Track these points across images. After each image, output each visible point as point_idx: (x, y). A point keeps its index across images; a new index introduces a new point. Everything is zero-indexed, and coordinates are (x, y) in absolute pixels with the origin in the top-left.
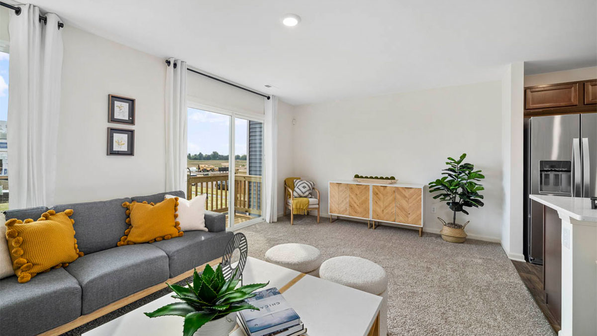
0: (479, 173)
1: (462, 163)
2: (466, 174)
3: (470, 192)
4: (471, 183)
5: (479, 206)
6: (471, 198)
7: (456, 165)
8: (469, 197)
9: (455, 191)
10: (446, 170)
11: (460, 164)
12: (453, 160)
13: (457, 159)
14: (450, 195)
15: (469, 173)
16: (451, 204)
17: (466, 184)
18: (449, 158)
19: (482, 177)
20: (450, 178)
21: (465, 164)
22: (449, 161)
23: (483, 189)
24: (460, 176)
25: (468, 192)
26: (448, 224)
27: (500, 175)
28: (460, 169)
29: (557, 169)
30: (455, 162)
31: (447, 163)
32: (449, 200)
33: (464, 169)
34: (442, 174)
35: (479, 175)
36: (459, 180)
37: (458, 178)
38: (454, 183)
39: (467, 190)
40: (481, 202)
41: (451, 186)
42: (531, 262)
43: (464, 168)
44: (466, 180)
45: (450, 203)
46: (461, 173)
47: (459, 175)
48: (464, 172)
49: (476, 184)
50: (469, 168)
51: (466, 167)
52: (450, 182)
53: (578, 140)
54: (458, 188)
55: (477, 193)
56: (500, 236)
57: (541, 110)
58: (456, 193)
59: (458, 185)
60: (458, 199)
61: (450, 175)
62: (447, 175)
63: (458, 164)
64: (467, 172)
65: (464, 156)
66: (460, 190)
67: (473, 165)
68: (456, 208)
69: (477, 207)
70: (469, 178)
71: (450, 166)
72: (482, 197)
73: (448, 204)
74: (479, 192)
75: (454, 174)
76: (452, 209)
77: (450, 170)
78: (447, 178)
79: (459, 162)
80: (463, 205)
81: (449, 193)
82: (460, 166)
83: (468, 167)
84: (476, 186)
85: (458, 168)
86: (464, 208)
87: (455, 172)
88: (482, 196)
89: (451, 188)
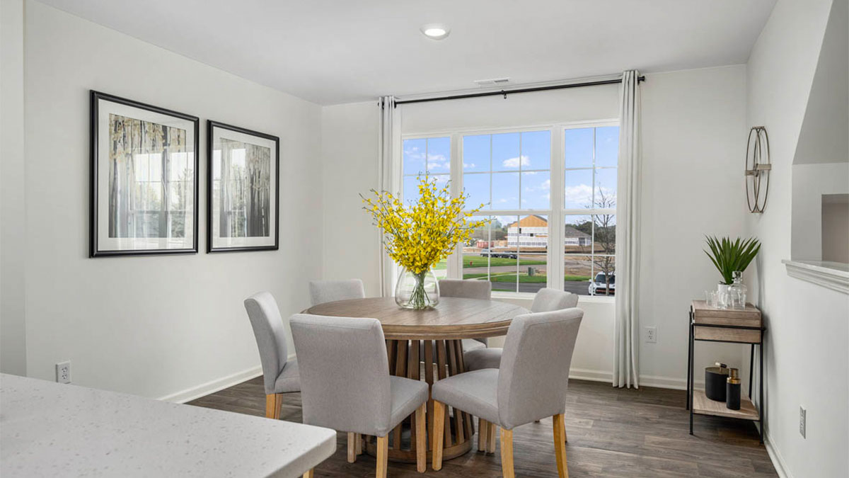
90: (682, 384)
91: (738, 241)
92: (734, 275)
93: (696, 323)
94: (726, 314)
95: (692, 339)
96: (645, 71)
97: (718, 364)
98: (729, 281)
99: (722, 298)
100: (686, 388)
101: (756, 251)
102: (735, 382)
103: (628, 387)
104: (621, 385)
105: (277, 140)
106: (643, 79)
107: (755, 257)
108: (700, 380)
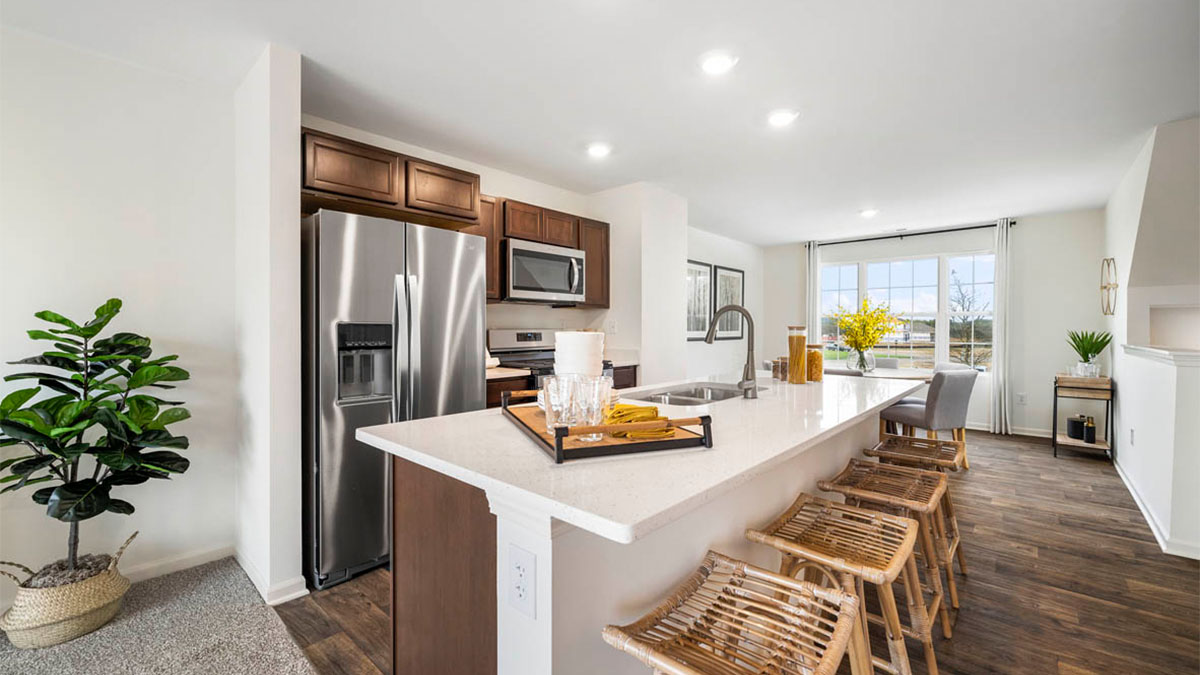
0: (171, 363)
1: (107, 333)
2: (122, 372)
3: (139, 432)
4: (141, 401)
5: (171, 475)
6: (142, 452)
7: (82, 340)
8: (133, 452)
9: (73, 441)
10: (33, 361)
11: (101, 336)
12: (63, 321)
13: (84, 317)
14: (51, 458)
15: (134, 367)
16: (54, 497)
17: (120, 407)
18: (42, 315)
19: (180, 374)
20: (47, 393)
21: (118, 336)
22: (45, 326)
23: (186, 415)
24: (99, 378)
25: (131, 435)
26: (46, 571)
27: (232, 366)
28: (97, 354)
29: (369, 344)
30: (75, 330)
31: (36, 335)
32: (49, 478)
33: (114, 356)
34: (8, 379)
35: (171, 369)
36: (94, 394)
37: (87, 389)
38: (71, 411)
39: (126, 428)
40: (178, 458)
41: (55, 423)
42: (320, 587)
43: (112, 350)
44: (121, 392)
45: (49, 491)
46: (100, 370)
47: (90, 375)
48: (110, 364)
49: (159, 402)
50: (132, 350)
51: (122, 346)
52: (51, 408)
53: (402, 277)
54: (89, 426)
55: (162, 431)
56: (234, 536)
57: (335, 198)
58: (80, 447)
59: (89, 415)
60: (87, 467)
61: (49, 381)
62: (34, 383)
63: (87, 337)
64: (125, 364)
65: (114, 306)
66: (95, 434)
67: (147, 339)
68: (78, 509)
69: (165, 477)
70: (132, 385)
71: (49, 346)
72: (183, 443)
73: (42, 496)
74: (174, 430)
75: (68, 374)
76: (60, 515)
77: (45, 359)
78: (30, 393)
79: (90, 331)
80: (109, 482)
81: (46, 451)
82: (96, 346)
83: (129, 346)
84: (163, 409)
85: (86, 350)
86: (117, 492)
87: (73, 366)
88: (184, 438)
89: (54, 432)
90: (1049, 433)
91: (1093, 334)
92: (1090, 355)
93: (1058, 386)
94: (1082, 380)
95: (1056, 396)
96: (1017, 218)
97: (1078, 416)
98: (1086, 360)
99: (1080, 370)
100: (1051, 437)
101: (1109, 341)
102: (1090, 425)
103: (1003, 432)
104: (997, 432)
105: (743, 272)
106: (1014, 223)
107: (1109, 344)
108: (1063, 426)
